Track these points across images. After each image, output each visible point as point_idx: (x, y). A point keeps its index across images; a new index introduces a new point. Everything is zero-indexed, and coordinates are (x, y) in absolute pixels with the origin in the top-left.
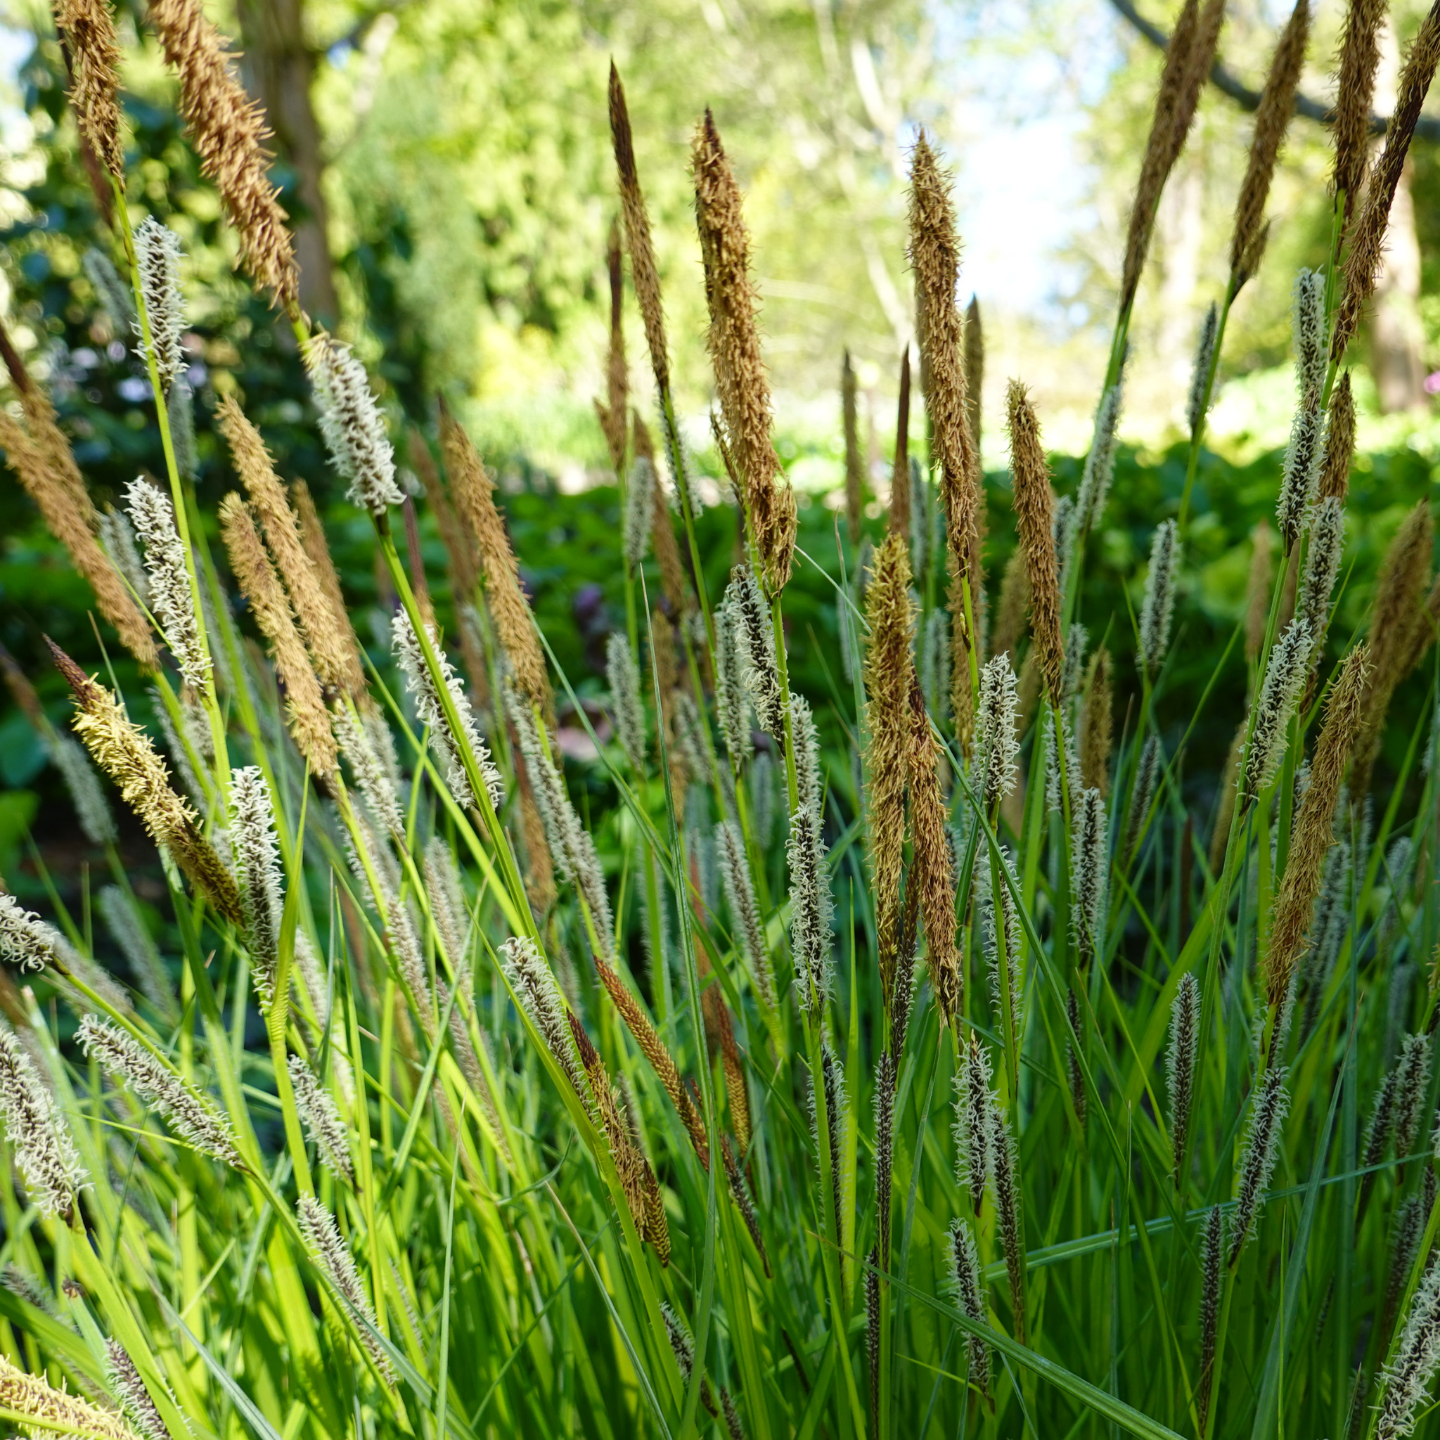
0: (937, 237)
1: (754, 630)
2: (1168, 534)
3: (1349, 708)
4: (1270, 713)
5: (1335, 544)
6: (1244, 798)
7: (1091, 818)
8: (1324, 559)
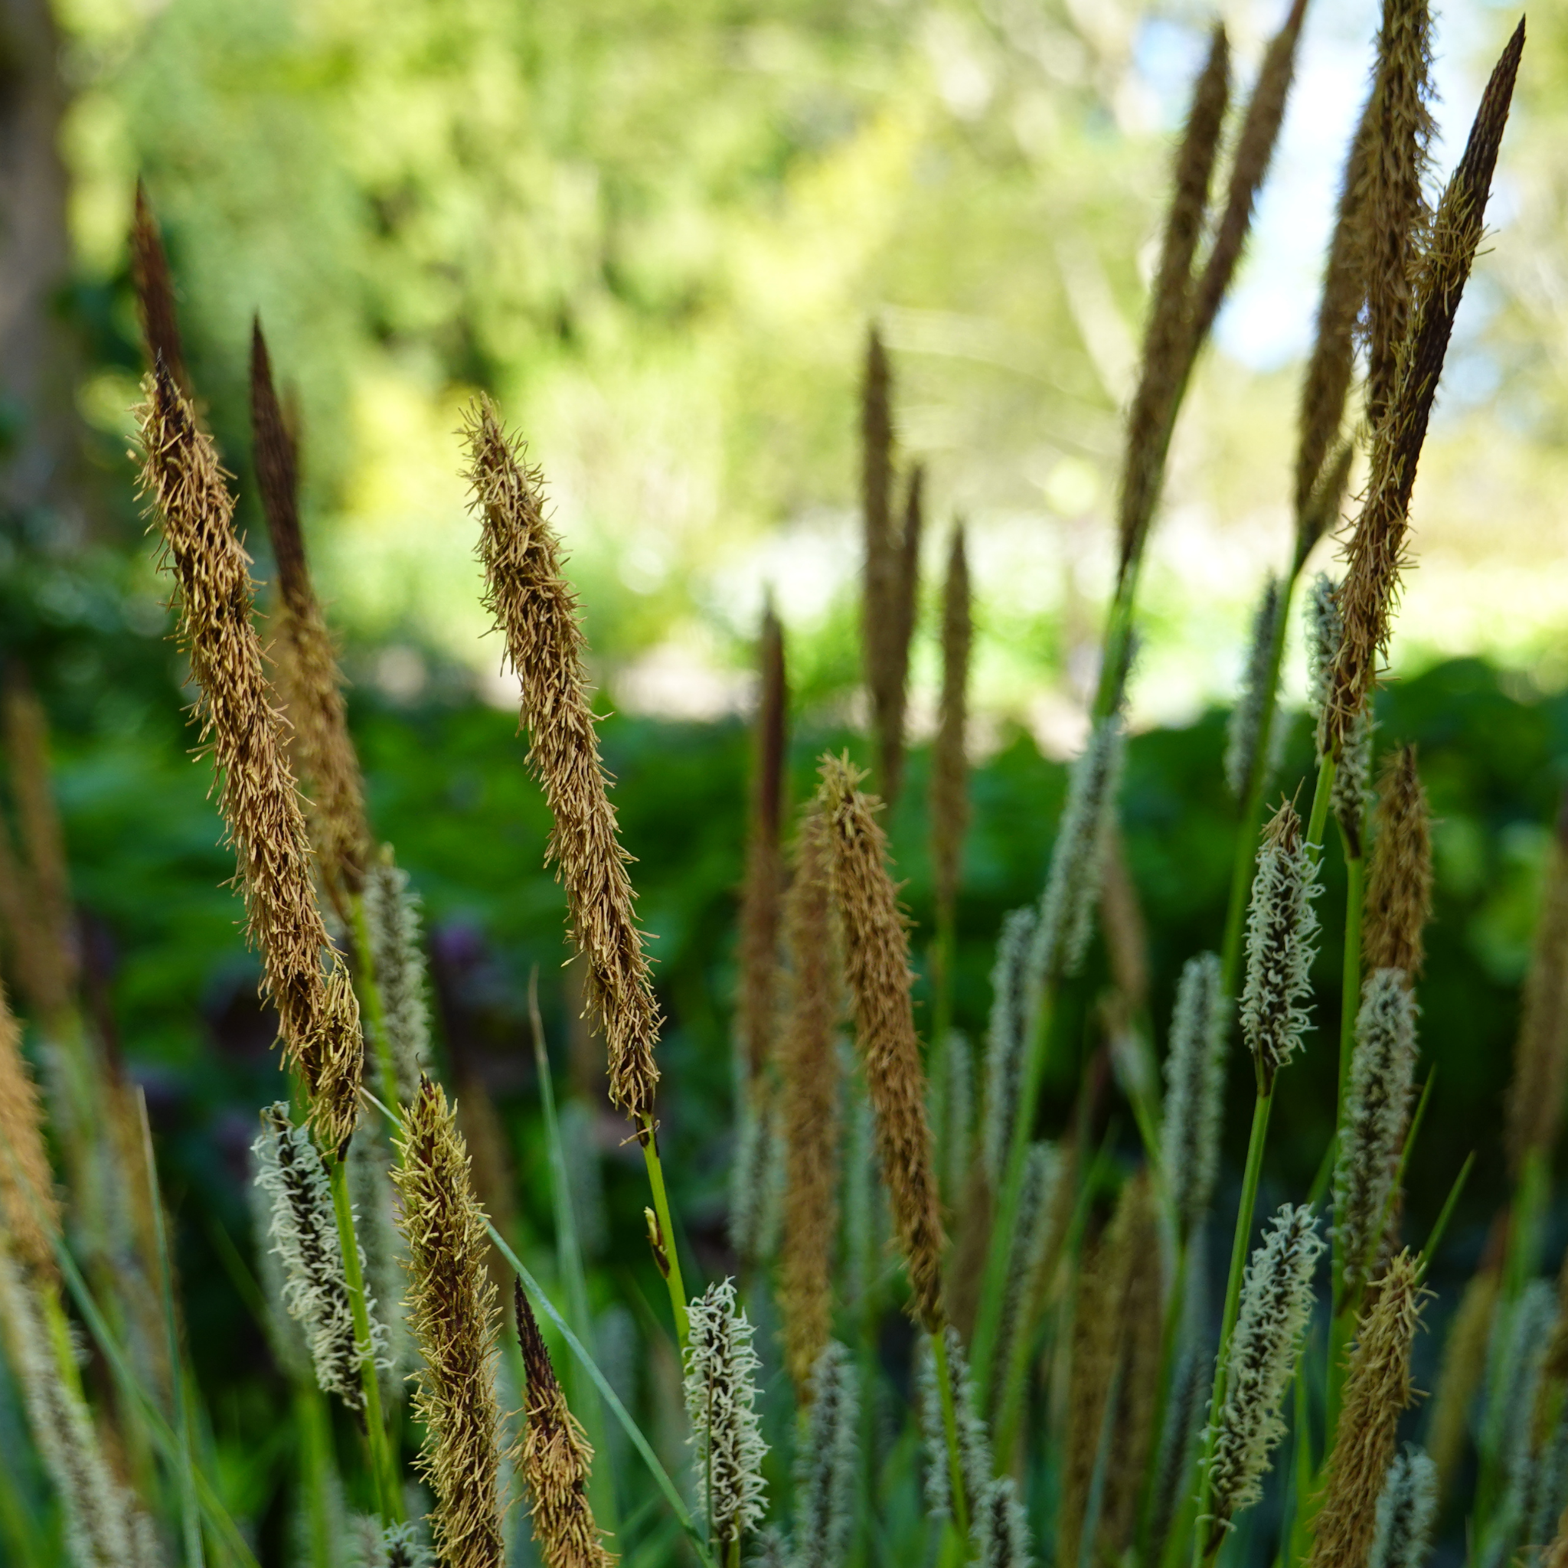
0: (526, 582)
1: (304, 1215)
2: (1203, 983)
3: (1384, 1368)
4: (1249, 1375)
5: (1395, 1054)
6: (1210, 1524)
7: (1001, 1535)
8: (1377, 1081)
